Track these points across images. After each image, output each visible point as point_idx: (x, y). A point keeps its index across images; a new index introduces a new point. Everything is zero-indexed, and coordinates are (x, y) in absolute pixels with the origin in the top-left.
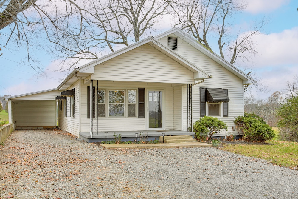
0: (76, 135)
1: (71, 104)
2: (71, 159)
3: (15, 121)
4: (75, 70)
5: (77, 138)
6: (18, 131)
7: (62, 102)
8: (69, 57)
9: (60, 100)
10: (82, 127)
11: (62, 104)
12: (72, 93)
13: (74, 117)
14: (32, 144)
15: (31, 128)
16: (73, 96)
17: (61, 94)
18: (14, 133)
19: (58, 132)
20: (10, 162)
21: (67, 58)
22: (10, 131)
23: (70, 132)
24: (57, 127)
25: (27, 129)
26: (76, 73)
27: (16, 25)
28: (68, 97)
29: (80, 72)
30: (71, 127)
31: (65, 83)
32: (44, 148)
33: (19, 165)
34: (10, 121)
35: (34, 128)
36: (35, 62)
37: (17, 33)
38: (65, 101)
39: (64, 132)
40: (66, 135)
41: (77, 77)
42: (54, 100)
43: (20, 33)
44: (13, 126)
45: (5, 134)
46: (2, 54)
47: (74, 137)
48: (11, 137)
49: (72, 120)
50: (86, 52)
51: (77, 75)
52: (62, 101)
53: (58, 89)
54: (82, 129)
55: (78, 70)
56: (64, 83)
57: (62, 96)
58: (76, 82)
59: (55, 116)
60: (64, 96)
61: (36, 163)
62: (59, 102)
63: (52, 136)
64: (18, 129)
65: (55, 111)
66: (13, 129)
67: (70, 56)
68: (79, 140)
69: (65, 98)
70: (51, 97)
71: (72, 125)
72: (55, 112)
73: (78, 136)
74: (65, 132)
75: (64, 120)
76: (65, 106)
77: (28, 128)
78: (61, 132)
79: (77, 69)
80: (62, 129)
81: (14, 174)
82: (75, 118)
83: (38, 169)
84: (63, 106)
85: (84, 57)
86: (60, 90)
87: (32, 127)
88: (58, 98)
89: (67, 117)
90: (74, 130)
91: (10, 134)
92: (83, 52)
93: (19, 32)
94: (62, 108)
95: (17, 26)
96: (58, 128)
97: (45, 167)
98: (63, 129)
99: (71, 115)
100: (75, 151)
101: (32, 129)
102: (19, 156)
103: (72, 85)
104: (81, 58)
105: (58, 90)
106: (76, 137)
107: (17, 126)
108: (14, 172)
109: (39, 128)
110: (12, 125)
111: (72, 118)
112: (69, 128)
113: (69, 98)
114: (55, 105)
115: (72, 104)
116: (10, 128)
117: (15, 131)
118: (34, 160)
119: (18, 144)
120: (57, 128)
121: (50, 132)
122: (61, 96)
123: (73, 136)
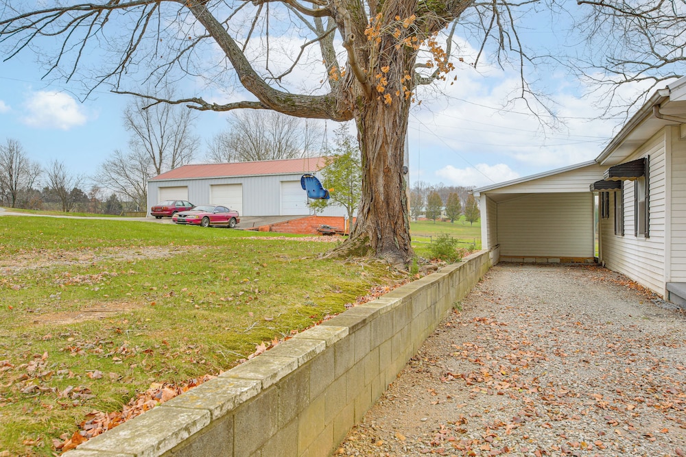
0: (654, 289)
1: (636, 201)
2: (656, 391)
3: (496, 244)
4: (656, 96)
5: (660, 299)
6: (502, 268)
7: (608, 197)
8: (627, 81)
9: (603, 190)
10: (674, 267)
11: (608, 201)
12: (640, 169)
13: (647, 236)
14: (530, 309)
15: (533, 260)
16: (643, 177)
17: (606, 173)
18: (493, 275)
19: (599, 274)
20: (462, 376)
21: (620, 83)
22: (483, 268)
23: (634, 278)
24: (596, 260)
25: (523, 264)
26: (658, 105)
27: (494, 16)
28: (626, 182)
29: (672, 98)
30: (637, 263)
31: (619, 143)
32: (562, 328)
33: (484, 391)
34: (485, 245)
35: (539, 261)
36: (539, 98)
37: (497, 35)
38: (619, 193)
39: (617, 275)
40: (623, 285)
41: (660, 116)
42: (588, 190)
43: (503, 33)
44: (491, 255)
45: (468, 277)
46: (455, 79)
47: (649, 297)
48: (482, 286)
49: (641, 244)
50: (675, 60)
51: (661, 111)
52: (608, 193)
53: (599, 163)
54: (674, 274)
55: (666, 93)
56: (616, 144)
57: (611, 179)
58: (653, 136)
59: (591, 231)
60: (615, 179)
61: (534, 390)
62: (602, 196)
63: (584, 287)
64: (504, 261)
65: (591, 219)
66: (491, 262)
67: (628, 78)
68: (667, 307)
69: (619, 185)
70: (581, 185)
71: (641, 259)
72: (591, 222)
73: (662, 292)
74: (620, 276)
75: (617, 243)
76: (619, 207)
77: (526, 260)
78: (608, 277)
79: (661, 93)
80: (609, 268)
81: (464, 431)
82: (651, 239)
83: (540, 421)
84: (612, 207)
85: (670, 75)
86: (605, 166)
87: (535, 257)
88: (598, 185)
89: (623, 235)
90: (648, 273)
91: (481, 275)
92: (666, 60)
93: (501, 30)
94: (609, 211)
95: (498, 15)
96: (599, 262)
97: (565, 417)
98: (613, 265)
99: (636, 230)
100: (664, 353)
101: (534, 264)
102: (489, 355)
103: (641, 146)
104: (659, 77)
105: (597, 164)
106: (656, 294)
107: (501, 254)
108: (463, 422)
109: (550, 261)
110: (487, 254)
111: (641, 240)
112: (630, 266)
113: (629, 185)
114: (591, 204)
115: (642, 199)
116: (483, 260)
117: (496, 267)
118: (531, 378)
119: (496, 307)
120: (597, 264)
121: (578, 274)
122: (608, 178)
123: (643, 290)
